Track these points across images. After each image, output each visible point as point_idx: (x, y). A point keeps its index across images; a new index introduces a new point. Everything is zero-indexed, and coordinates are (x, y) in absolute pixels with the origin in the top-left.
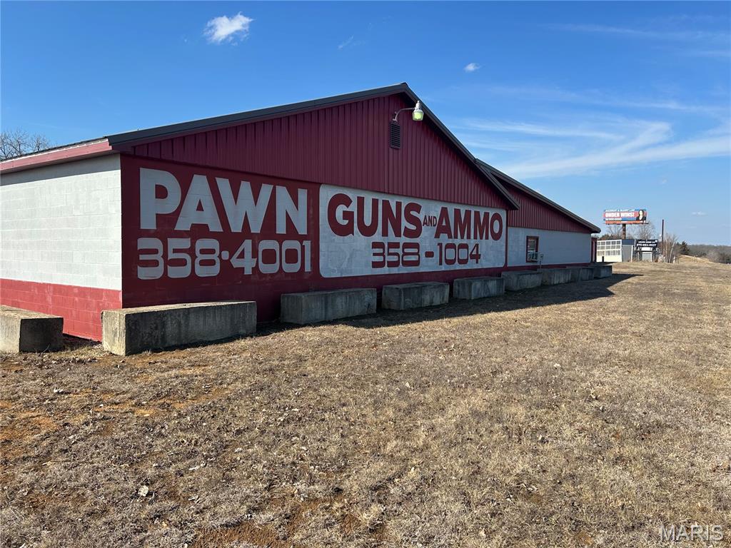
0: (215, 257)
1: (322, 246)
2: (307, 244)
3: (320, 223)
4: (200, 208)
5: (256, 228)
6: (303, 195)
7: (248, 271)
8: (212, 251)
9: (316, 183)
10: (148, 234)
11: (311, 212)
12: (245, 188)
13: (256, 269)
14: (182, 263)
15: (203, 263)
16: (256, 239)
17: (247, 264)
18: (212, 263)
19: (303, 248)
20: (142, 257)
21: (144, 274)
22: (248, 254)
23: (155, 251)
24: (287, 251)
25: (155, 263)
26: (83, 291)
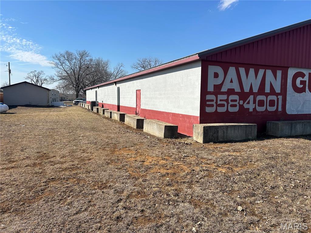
0: (236, 103)
1: (288, 98)
2: (280, 97)
3: (287, 87)
4: (231, 81)
5: (255, 90)
6: (279, 73)
7: (251, 110)
8: (236, 101)
9: (286, 67)
10: (210, 93)
11: (283, 81)
12: (252, 71)
13: (255, 109)
14: (223, 105)
15: (232, 106)
16: (255, 95)
17: (251, 107)
18: (235, 106)
19: (278, 99)
20: (208, 103)
21: (208, 110)
22: (252, 102)
23: (212, 101)
24: (270, 101)
25: (212, 106)
26: (184, 116)
